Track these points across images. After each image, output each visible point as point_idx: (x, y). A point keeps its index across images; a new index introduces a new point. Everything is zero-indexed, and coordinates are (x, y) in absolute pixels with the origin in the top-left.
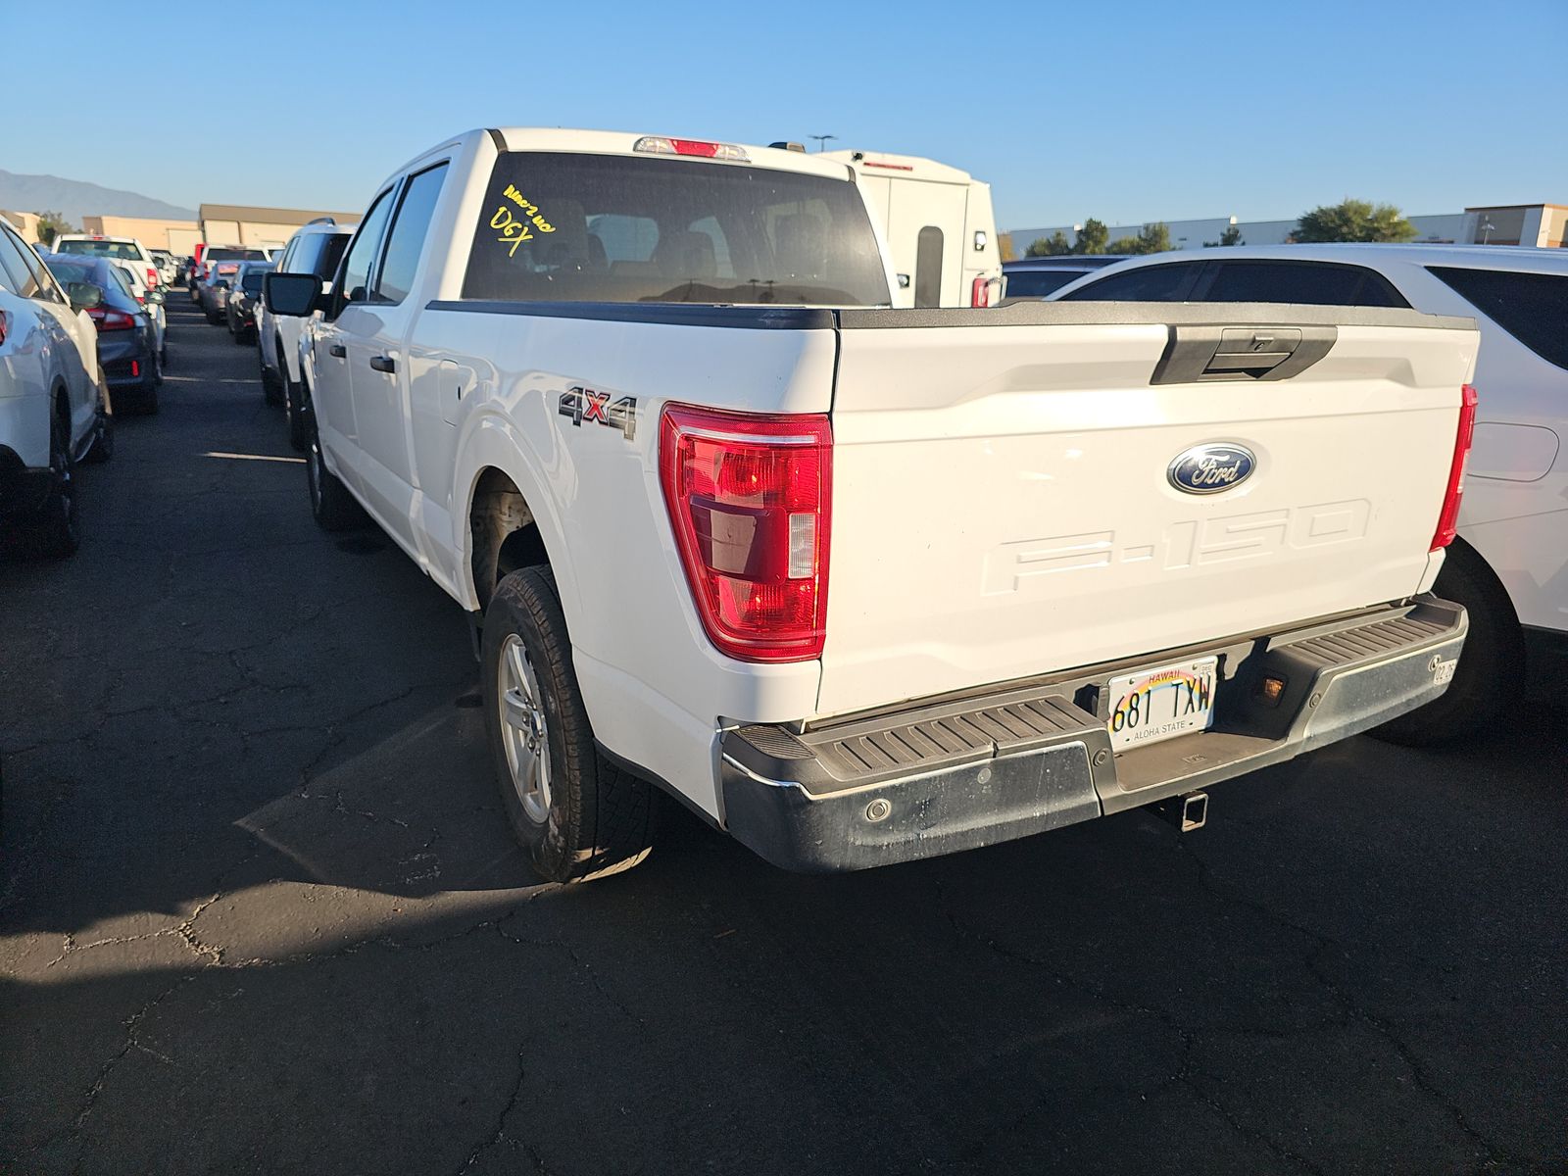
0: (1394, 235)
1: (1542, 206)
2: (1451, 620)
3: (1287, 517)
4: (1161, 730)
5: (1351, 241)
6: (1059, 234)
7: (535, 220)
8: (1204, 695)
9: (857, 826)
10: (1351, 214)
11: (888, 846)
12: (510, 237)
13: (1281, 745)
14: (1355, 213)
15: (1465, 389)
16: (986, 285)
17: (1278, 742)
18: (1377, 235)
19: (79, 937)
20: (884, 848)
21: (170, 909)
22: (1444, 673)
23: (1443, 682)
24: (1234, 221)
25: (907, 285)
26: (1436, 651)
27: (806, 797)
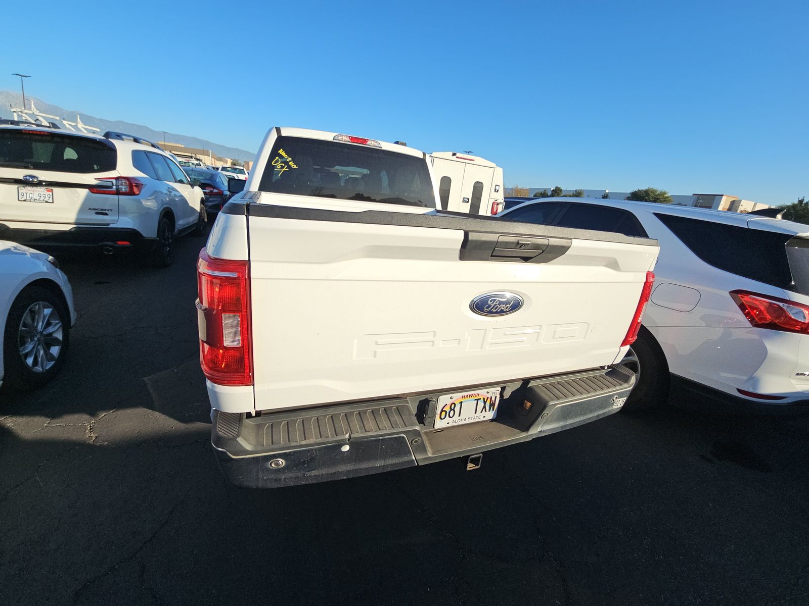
0: (664, 201)
1: (722, 195)
2: (626, 379)
3: (540, 329)
4: (467, 419)
5: (649, 202)
6: (545, 191)
7: (290, 163)
8: (492, 405)
9: (265, 470)
10: (650, 192)
11: (285, 479)
12: (279, 169)
13: (524, 435)
14: (651, 192)
15: (648, 274)
16: (498, 204)
17: (523, 433)
18: (658, 201)
19: (54, 421)
20: (283, 480)
21: (93, 414)
22: (619, 403)
23: (618, 407)
24: (607, 191)
25: (468, 202)
26: (616, 394)
27: (231, 457)
